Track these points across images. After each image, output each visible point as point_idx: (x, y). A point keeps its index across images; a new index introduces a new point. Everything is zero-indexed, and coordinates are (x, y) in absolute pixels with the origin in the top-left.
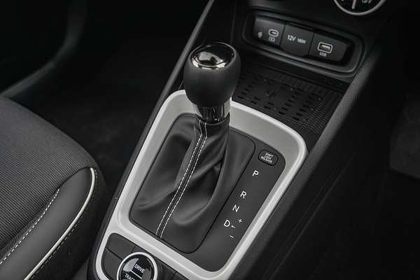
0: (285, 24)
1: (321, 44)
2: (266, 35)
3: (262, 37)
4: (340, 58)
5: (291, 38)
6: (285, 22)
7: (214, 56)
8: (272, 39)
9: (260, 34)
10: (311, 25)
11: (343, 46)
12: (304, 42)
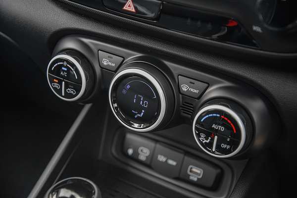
0: (156, 143)
1: (191, 168)
2: (136, 153)
3: (132, 154)
4: (210, 183)
5: (162, 158)
6: (156, 141)
7: (74, 194)
8: (142, 157)
9: (130, 151)
10: (181, 146)
11: (213, 172)
12: (174, 163)
